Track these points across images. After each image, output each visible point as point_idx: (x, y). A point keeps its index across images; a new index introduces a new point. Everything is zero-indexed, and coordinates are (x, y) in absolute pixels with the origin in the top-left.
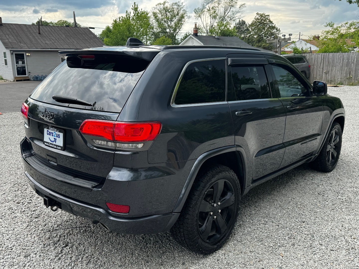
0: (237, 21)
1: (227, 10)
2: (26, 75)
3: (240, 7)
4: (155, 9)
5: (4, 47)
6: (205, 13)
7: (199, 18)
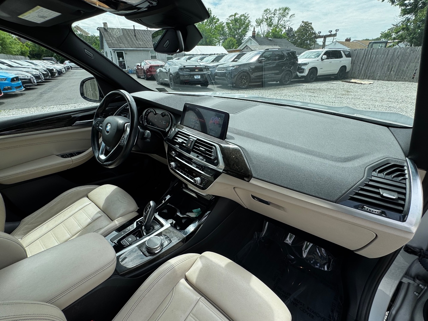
0: (287, 28)
1: (280, 19)
2: (126, 69)
3: (290, 17)
4: (228, 20)
5: (108, 47)
6: (264, 22)
7: (259, 26)
